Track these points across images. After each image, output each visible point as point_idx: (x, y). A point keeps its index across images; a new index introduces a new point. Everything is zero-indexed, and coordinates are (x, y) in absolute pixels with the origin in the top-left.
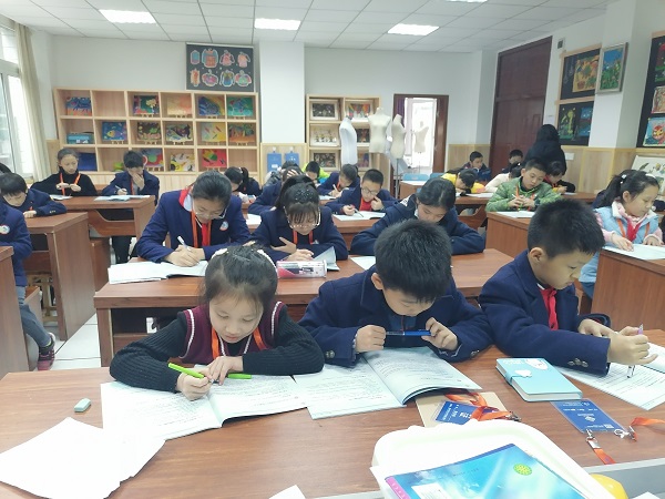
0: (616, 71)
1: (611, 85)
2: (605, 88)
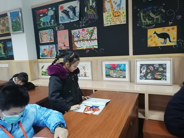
0: (18, 22)
1: (18, 29)
2: (15, 31)
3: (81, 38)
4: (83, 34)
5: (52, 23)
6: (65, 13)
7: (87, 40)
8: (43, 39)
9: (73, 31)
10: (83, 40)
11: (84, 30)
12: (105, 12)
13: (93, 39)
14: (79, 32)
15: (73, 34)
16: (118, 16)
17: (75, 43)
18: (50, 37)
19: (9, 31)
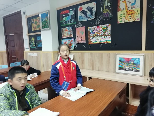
0: (47, 21)
1: (46, 27)
2: (44, 28)
3: (96, 34)
4: (98, 30)
5: (72, 21)
6: (83, 13)
7: (101, 36)
8: (64, 35)
9: (89, 28)
10: (97, 36)
11: (99, 27)
12: (119, 11)
13: (106, 34)
14: (94, 29)
15: (89, 31)
16: (132, 14)
17: (90, 38)
18: (70, 33)
19: (39, 28)
